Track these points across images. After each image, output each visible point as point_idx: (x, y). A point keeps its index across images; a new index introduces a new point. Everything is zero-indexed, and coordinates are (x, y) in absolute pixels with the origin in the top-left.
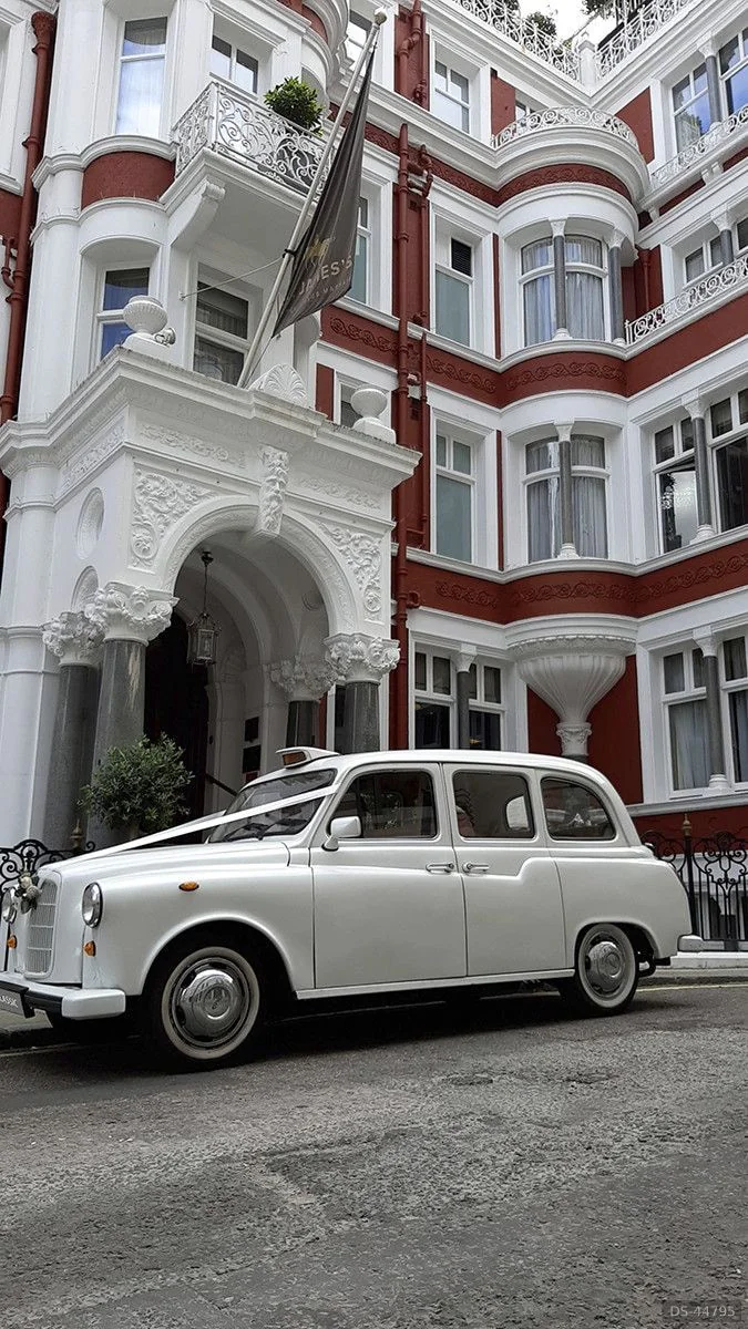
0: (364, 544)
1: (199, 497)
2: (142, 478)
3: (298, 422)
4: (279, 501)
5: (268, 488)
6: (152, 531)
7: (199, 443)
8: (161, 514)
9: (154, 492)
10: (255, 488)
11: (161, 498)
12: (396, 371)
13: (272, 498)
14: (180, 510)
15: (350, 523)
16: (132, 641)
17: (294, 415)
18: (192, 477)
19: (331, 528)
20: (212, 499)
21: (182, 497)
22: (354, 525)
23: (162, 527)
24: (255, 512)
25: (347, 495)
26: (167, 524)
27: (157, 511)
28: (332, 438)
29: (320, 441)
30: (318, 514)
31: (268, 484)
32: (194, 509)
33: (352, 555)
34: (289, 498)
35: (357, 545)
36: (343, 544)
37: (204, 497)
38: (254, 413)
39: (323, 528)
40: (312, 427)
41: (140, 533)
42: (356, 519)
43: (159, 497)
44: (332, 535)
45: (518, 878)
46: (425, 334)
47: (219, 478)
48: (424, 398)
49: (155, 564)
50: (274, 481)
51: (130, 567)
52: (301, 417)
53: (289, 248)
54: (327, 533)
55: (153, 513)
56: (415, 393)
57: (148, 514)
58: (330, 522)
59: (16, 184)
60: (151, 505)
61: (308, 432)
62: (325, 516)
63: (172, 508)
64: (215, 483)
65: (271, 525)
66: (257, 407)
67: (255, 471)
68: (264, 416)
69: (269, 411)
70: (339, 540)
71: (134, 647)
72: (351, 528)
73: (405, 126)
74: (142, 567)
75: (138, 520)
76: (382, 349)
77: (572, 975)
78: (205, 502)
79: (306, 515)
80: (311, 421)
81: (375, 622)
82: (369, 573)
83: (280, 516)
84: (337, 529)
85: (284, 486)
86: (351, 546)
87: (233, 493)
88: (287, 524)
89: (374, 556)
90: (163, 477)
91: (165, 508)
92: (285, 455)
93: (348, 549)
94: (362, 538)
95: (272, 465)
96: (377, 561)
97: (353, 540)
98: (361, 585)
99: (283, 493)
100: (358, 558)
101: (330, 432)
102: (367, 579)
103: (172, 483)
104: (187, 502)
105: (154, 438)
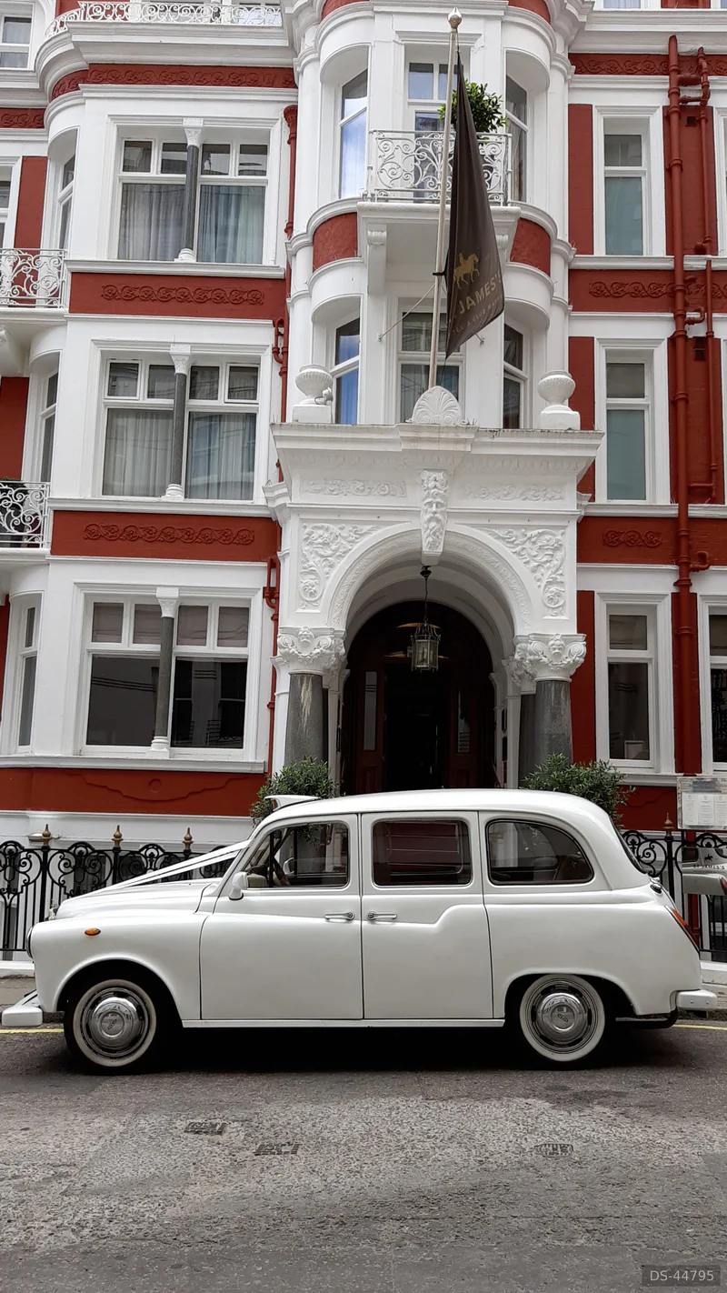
0: (543, 541)
1: (362, 535)
2: (308, 530)
3: (448, 441)
4: (438, 521)
5: (426, 511)
6: (317, 575)
7: (359, 485)
8: (325, 558)
9: (320, 540)
10: (417, 514)
11: (325, 544)
12: (672, 315)
13: (430, 520)
14: (344, 550)
15: (525, 523)
16: (303, 674)
17: (443, 436)
18: (354, 518)
19: (502, 533)
20: (374, 533)
21: (344, 538)
22: (530, 524)
23: (327, 569)
24: (418, 535)
25: (521, 495)
26: (331, 566)
27: (322, 556)
28: (492, 445)
29: (476, 451)
30: (486, 522)
31: (425, 508)
32: (356, 547)
33: (529, 554)
34: (450, 515)
35: (534, 543)
36: (518, 545)
37: (365, 533)
38: (404, 446)
39: (493, 534)
40: (465, 441)
41: (308, 580)
42: (529, 517)
43: (324, 544)
44: (504, 539)
45: (435, 926)
46: (709, 262)
47: (379, 513)
48: (710, 333)
49: (321, 603)
50: (430, 504)
51: (300, 610)
52: (452, 436)
53: (437, 271)
54: (499, 538)
55: (319, 558)
56: (698, 331)
57: (314, 561)
58: (501, 527)
59: (280, 270)
60: (316, 552)
61: (460, 448)
62: (495, 522)
63: (335, 551)
64: (375, 519)
65: (432, 545)
66: (406, 438)
67: (415, 498)
68: (413, 446)
69: (417, 440)
70: (512, 542)
71: (305, 679)
72: (527, 528)
73: (673, 38)
74: (310, 608)
75: (305, 568)
76: (654, 296)
77: (502, 1025)
78: (366, 539)
79: (473, 526)
80: (463, 436)
81: (558, 618)
82: (549, 568)
83: (441, 534)
84: (509, 532)
85: (442, 505)
86: (527, 545)
87: (392, 523)
88: (452, 539)
89: (556, 549)
90: (326, 525)
91: (329, 552)
92: (440, 476)
93: (524, 549)
94: (540, 534)
95: (428, 488)
96: (559, 555)
97: (530, 538)
98: (539, 583)
99: (441, 512)
100: (536, 556)
101: (488, 440)
102: (547, 575)
103: (335, 528)
104: (350, 542)
105: (319, 491)
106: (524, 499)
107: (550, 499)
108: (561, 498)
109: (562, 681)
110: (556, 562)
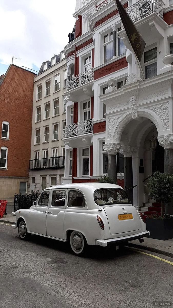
0: (162, 108)
2: (109, 119)
3: (133, 87)
5: (132, 107)
6: (111, 130)
7: (119, 105)
10: (130, 109)
11: (112, 122)
14: (116, 122)
15: (157, 103)
17: (132, 86)
18: (118, 114)
19: (151, 108)
20: (122, 116)
21: (116, 119)
22: (158, 103)
24: (131, 114)
25: (156, 95)
26: (114, 127)
28: (145, 84)
29: (141, 87)
30: (147, 106)
33: (159, 112)
36: (156, 110)
37: (120, 117)
38: (124, 92)
39: (149, 109)
40: (137, 86)
41: (109, 131)
42: (158, 101)
44: (152, 110)
47: (122, 111)
49: (112, 137)
50: (132, 105)
51: (108, 139)
52: (134, 85)
55: (111, 126)
58: (151, 106)
60: (111, 124)
61: (136, 88)
62: (149, 106)
63: (114, 123)
65: (134, 116)
66: (124, 90)
68: (126, 91)
69: (126, 89)
70: (154, 110)
71: (110, 156)
72: (158, 105)
74: (110, 139)
75: (109, 129)
79: (145, 108)
80: (136, 85)
81: (167, 130)
82: (164, 115)
83: (136, 112)
84: (153, 107)
85: (135, 105)
86: (159, 110)
87: (126, 112)
88: (139, 113)
89: (166, 109)
90: (112, 117)
91: (113, 124)
92: (133, 97)
93: (157, 111)
94: (162, 106)
95: (131, 101)
96: (167, 110)
97: (159, 108)
98: (162, 120)
99: (135, 107)
100: (161, 113)
101: (144, 83)
102: (163, 117)
103: (114, 117)
104: (117, 120)
105: (111, 109)
106: (157, 97)
107: (164, 94)
108: (167, 93)
109: (169, 149)
110: (166, 113)
